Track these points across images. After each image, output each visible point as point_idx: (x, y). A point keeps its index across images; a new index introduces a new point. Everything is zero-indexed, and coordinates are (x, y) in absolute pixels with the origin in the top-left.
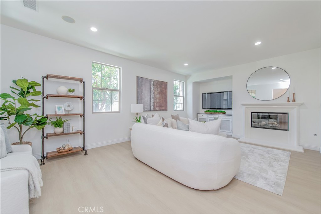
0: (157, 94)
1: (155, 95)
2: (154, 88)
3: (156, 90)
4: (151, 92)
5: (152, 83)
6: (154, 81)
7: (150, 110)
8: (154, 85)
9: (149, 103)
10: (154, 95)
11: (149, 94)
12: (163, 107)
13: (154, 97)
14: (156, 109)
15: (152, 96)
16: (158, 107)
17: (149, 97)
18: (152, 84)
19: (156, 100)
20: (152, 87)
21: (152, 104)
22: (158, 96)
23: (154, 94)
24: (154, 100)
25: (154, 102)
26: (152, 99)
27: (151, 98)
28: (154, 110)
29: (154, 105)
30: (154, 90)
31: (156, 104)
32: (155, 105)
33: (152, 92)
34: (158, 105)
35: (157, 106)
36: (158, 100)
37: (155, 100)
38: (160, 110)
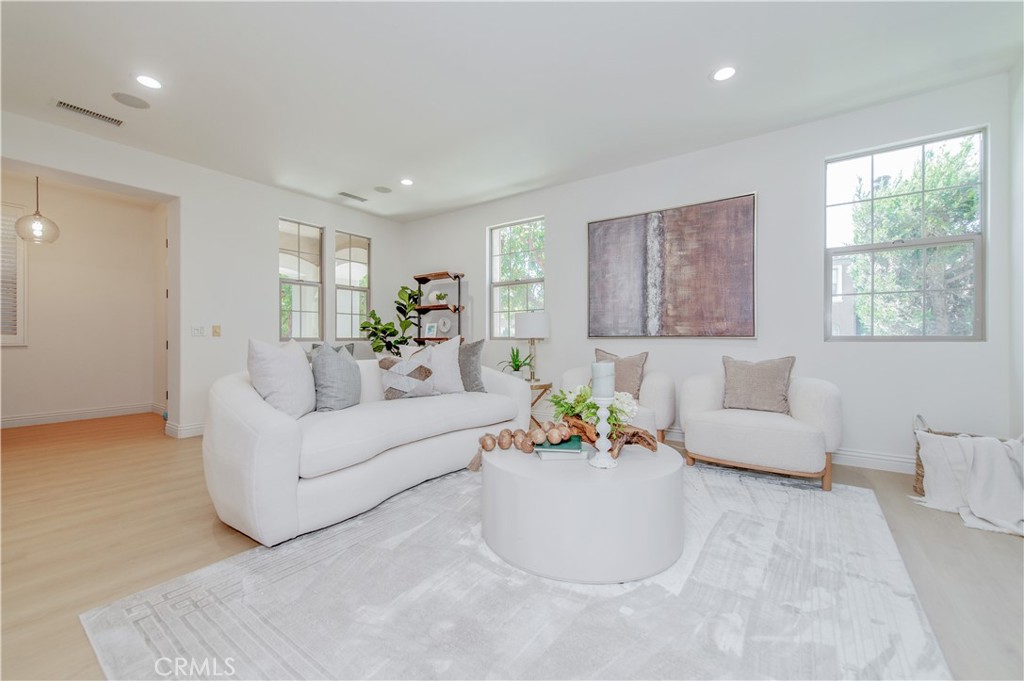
0: (678, 268)
1: (668, 272)
2: (662, 245)
3: (675, 248)
4: (645, 263)
5: (654, 224)
6: (663, 215)
7: (645, 334)
8: (661, 232)
9: (636, 305)
10: (663, 274)
11: (636, 274)
12: (718, 320)
13: (662, 282)
14: (675, 331)
15: (654, 276)
16: (688, 319)
17: (637, 284)
18: (651, 231)
19: (674, 290)
20: (649, 243)
21: (652, 309)
22: (688, 272)
23: (663, 268)
24: (663, 290)
25: (663, 303)
26: (653, 292)
27: (645, 287)
28: (667, 331)
29: (663, 315)
30: (662, 252)
31: (675, 307)
32: (671, 313)
33: (650, 262)
34: (685, 311)
35: (678, 319)
36: (683, 292)
37: (668, 294)
38: (701, 335)
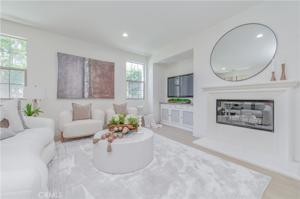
0: (95, 78)
1: (92, 78)
2: (90, 69)
3: (94, 72)
4: (84, 74)
5: (87, 62)
6: (90, 60)
7: (83, 97)
8: (89, 66)
9: (80, 87)
10: (90, 79)
11: (80, 77)
12: (106, 94)
13: (90, 81)
14: (94, 97)
15: (86, 79)
16: (98, 93)
17: (81, 81)
18: (86, 64)
19: (93, 84)
20: (85, 68)
21: (86, 89)
22: (98, 80)
23: (90, 77)
24: (90, 84)
25: (90, 88)
26: (86, 84)
27: (83, 82)
28: (91, 96)
29: (90, 92)
30: (90, 71)
31: (94, 90)
32: (92, 91)
33: (85, 74)
34: (97, 91)
35: (95, 93)
36: (96, 85)
37: (92, 85)
38: (102, 98)
